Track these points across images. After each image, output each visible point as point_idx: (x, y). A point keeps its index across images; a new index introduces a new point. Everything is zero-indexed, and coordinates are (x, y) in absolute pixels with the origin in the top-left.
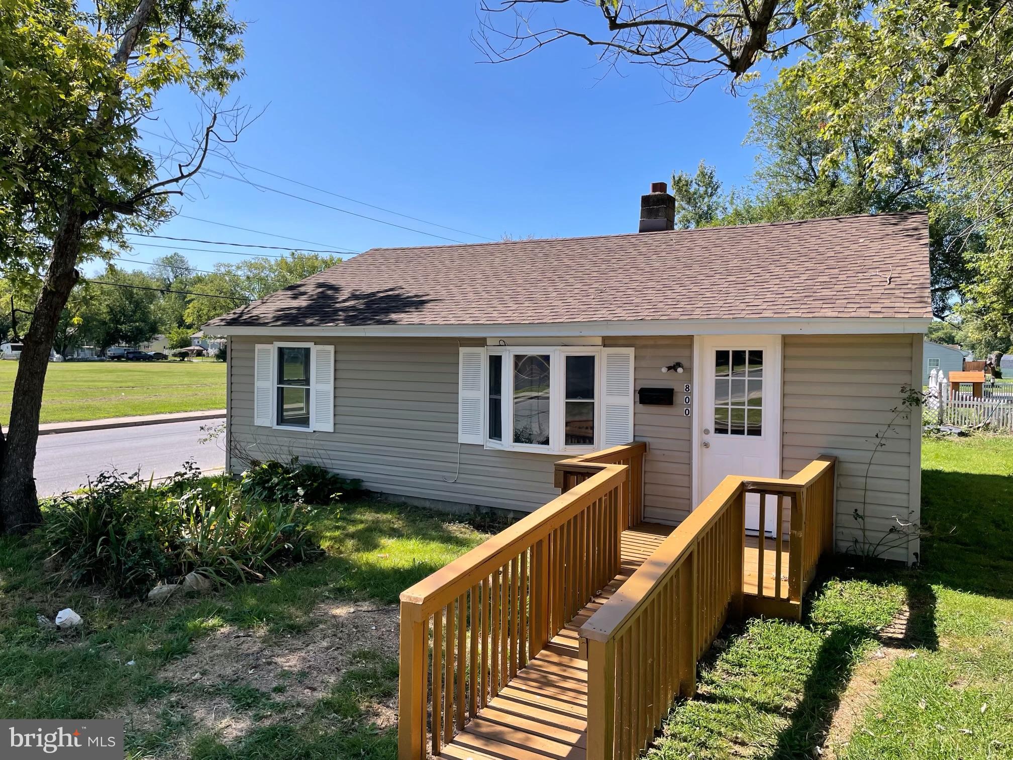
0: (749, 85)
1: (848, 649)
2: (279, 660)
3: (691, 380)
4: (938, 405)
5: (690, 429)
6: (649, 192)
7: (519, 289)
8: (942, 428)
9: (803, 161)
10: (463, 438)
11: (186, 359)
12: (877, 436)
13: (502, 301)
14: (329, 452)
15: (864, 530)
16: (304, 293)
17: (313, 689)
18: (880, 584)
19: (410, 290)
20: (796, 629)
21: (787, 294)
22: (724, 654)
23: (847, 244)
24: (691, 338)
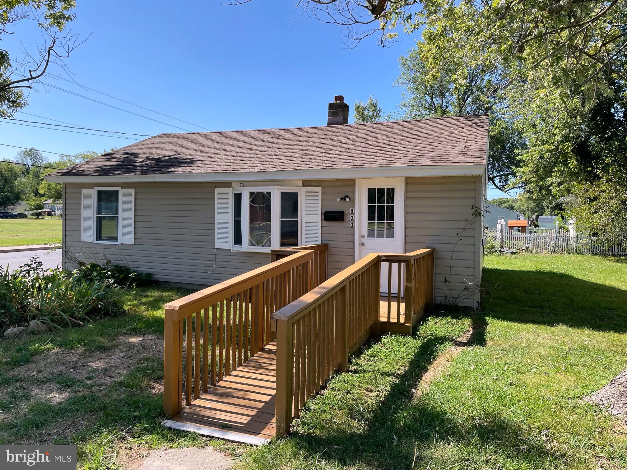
0: (392, 41)
1: (436, 346)
2: (91, 364)
3: (354, 206)
4: (500, 237)
5: (353, 235)
6: (333, 101)
7: (253, 155)
8: (502, 250)
9: (428, 98)
10: (218, 245)
11: (40, 217)
12: (457, 234)
13: (242, 161)
14: (132, 257)
15: (450, 290)
16: (115, 158)
17: (112, 377)
18: (457, 318)
19: (185, 155)
20: (409, 339)
21: (409, 155)
22: (366, 351)
23: (444, 131)
24: (353, 181)
